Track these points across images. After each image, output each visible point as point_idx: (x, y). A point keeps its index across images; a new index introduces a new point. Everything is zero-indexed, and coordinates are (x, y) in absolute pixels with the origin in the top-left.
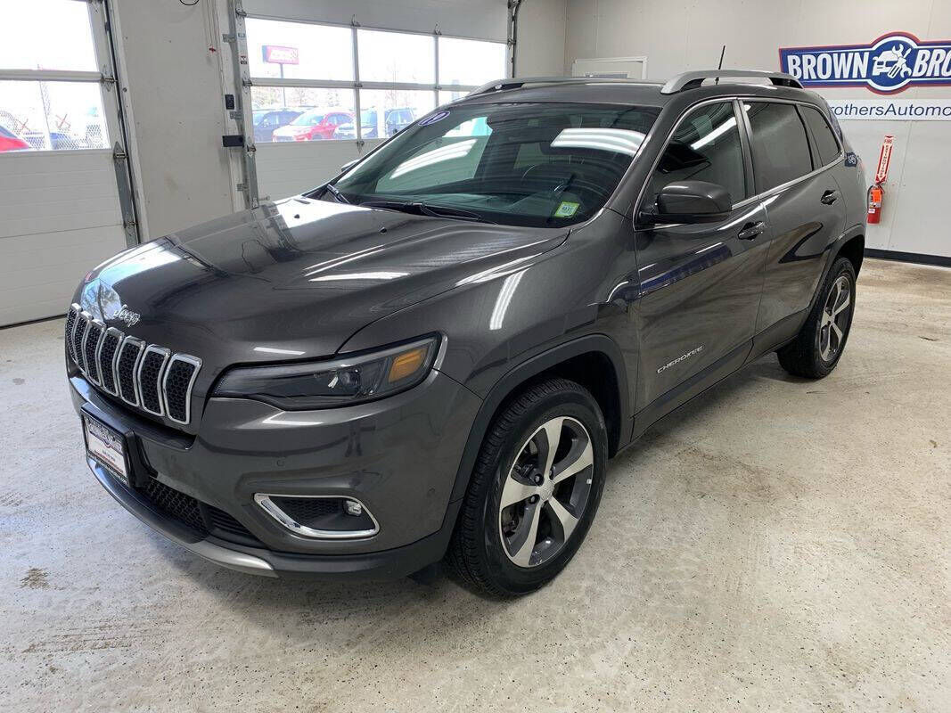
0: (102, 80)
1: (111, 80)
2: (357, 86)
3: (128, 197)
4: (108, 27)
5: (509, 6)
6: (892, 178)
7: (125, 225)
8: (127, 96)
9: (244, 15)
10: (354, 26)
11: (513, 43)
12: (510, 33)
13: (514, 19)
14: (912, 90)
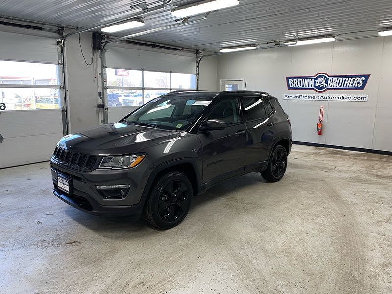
0: (61, 88)
1: (63, 88)
2: (143, 89)
3: (65, 124)
4: (64, 72)
5: (196, 62)
6: (325, 120)
7: (64, 133)
8: (67, 92)
9: (106, 67)
10: (143, 70)
11: (198, 74)
12: (196, 71)
13: (198, 67)
14: (328, 91)
